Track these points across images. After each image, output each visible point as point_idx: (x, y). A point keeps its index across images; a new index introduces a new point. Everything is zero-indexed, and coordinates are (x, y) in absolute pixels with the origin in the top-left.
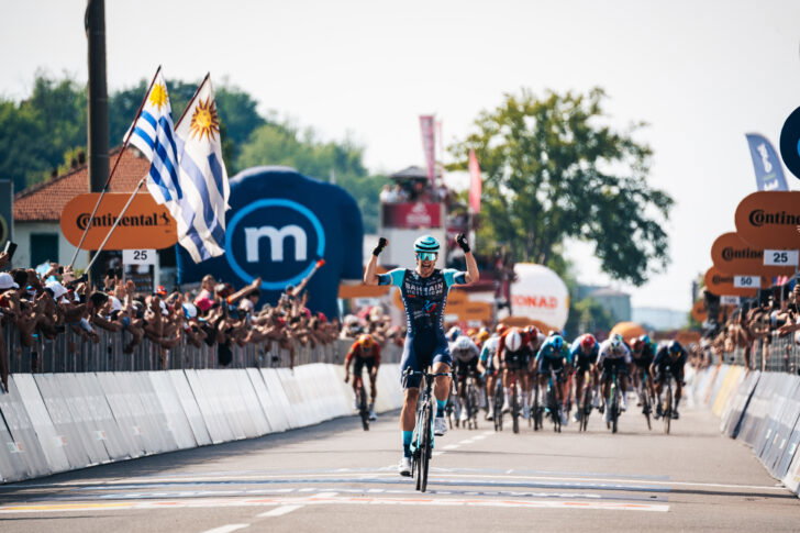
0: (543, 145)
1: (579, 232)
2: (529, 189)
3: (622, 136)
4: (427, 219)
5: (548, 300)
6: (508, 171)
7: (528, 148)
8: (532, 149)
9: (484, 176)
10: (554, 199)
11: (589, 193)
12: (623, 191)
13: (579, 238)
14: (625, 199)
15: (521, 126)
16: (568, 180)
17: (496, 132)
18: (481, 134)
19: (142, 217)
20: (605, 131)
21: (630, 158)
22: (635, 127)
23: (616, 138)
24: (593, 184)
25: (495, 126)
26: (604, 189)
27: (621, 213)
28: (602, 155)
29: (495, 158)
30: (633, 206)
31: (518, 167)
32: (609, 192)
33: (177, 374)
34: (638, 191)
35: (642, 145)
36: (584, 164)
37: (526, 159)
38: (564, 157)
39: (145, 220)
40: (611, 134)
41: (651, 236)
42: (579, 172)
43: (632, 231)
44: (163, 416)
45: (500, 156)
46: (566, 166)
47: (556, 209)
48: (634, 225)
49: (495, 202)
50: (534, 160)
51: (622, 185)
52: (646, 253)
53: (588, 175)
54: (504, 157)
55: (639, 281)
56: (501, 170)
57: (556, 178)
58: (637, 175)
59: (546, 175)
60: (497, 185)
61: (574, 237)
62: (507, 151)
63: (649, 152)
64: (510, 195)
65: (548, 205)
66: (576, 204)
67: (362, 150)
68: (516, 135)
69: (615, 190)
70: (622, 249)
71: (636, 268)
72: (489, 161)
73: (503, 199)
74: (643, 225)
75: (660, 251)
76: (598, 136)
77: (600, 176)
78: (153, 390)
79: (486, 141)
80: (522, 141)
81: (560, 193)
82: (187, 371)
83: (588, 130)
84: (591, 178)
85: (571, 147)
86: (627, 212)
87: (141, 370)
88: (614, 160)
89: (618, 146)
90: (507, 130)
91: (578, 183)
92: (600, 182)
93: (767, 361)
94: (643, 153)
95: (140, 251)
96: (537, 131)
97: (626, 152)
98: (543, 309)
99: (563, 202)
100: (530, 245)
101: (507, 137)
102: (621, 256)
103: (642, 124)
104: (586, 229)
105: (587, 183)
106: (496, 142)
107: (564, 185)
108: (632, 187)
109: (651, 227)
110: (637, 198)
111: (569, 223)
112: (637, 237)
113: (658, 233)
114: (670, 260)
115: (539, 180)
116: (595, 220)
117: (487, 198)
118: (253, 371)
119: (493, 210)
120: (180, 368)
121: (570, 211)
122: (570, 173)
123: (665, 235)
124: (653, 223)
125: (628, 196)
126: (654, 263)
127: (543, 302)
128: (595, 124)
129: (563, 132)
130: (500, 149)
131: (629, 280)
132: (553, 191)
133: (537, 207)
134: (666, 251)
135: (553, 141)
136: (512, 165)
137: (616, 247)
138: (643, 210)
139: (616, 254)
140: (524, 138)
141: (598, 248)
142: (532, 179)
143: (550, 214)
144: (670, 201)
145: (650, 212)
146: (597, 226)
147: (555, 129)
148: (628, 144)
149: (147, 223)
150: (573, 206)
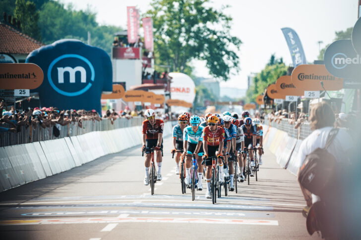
0: (182, 15)
1: (199, 56)
2: (175, 36)
3: (218, 11)
4: (133, 55)
5: (186, 90)
6: (166, 27)
7: (175, 17)
8: (177, 17)
9: (155, 30)
10: (187, 41)
11: (203, 38)
12: (219, 37)
13: (199, 59)
14: (220, 41)
15: (172, 6)
16: (194, 32)
17: (160, 9)
18: (153, 10)
19: (23, 75)
20: (211, 9)
21: (222, 22)
22: (224, 8)
23: (216, 12)
24: (205, 34)
25: (160, 6)
26: (210, 36)
27: (218, 48)
28: (209, 20)
29: (160, 22)
30: (223, 44)
31: (170, 25)
32: (212, 38)
33: (36, 144)
34: (225, 37)
35: (228, 16)
36: (201, 25)
37: (174, 22)
38: (192, 22)
39: (24, 76)
40: (213, 10)
41: (231, 58)
42: (199, 28)
43: (222, 55)
44: (32, 164)
45: (162, 21)
46: (193, 26)
47: (188, 45)
48: (224, 53)
49: (160, 42)
50: (177, 22)
51: (219, 34)
52: (229, 66)
53: (203, 29)
54: (163, 21)
55: (226, 78)
56: (163, 27)
57: (188, 31)
58: (225, 30)
59: (183, 29)
60: (160, 34)
61: (196, 58)
62: (165, 18)
63: (231, 19)
64: (167, 39)
65: (184, 44)
66: (198, 43)
67: (95, 14)
68: (169, 11)
69: (215, 37)
70: (219, 64)
71: (224, 73)
72: (157, 23)
73: (163, 41)
74: (228, 53)
75: (235, 64)
76: (207, 11)
77: (209, 30)
78: (27, 153)
79: (156, 14)
80: (172, 14)
81: (190, 37)
82: (41, 142)
83: (203, 8)
84: (204, 31)
85: (195, 16)
86: (221, 47)
87: (22, 143)
88: (215, 23)
89: (217, 16)
90: (165, 8)
91: (198, 33)
92: (209, 33)
93: (301, 135)
94: (228, 19)
95: (22, 90)
96: (179, 8)
97: (220, 19)
98: (184, 93)
99: (192, 42)
100: (176, 62)
101: (165, 12)
102: (218, 67)
103: (227, 6)
104: (202, 55)
105: (202, 34)
106: (160, 14)
107: (192, 34)
108: (223, 35)
109: (231, 54)
110: (225, 40)
111: (194, 52)
112: (225, 58)
113: (235, 56)
114: (240, 69)
115: (180, 32)
116: (206, 50)
117: (157, 40)
118: (67, 139)
119: (159, 46)
120: (37, 141)
121: (194, 46)
122: (194, 28)
123: (238, 57)
124: (232, 52)
125: (221, 39)
126: (233, 70)
127: (184, 90)
128: (206, 6)
129: (191, 9)
130: (162, 17)
131: (221, 78)
132: (187, 37)
133: (179, 45)
134: (238, 65)
135: (187, 14)
136: (168, 25)
137: (216, 63)
138: (228, 46)
139: (215, 66)
140: (173, 12)
141: (208, 63)
142: (177, 31)
143: (186, 48)
144: (240, 42)
145: (231, 47)
146: (207, 54)
147: (188, 8)
148: (220, 15)
149: (25, 78)
150: (196, 44)
